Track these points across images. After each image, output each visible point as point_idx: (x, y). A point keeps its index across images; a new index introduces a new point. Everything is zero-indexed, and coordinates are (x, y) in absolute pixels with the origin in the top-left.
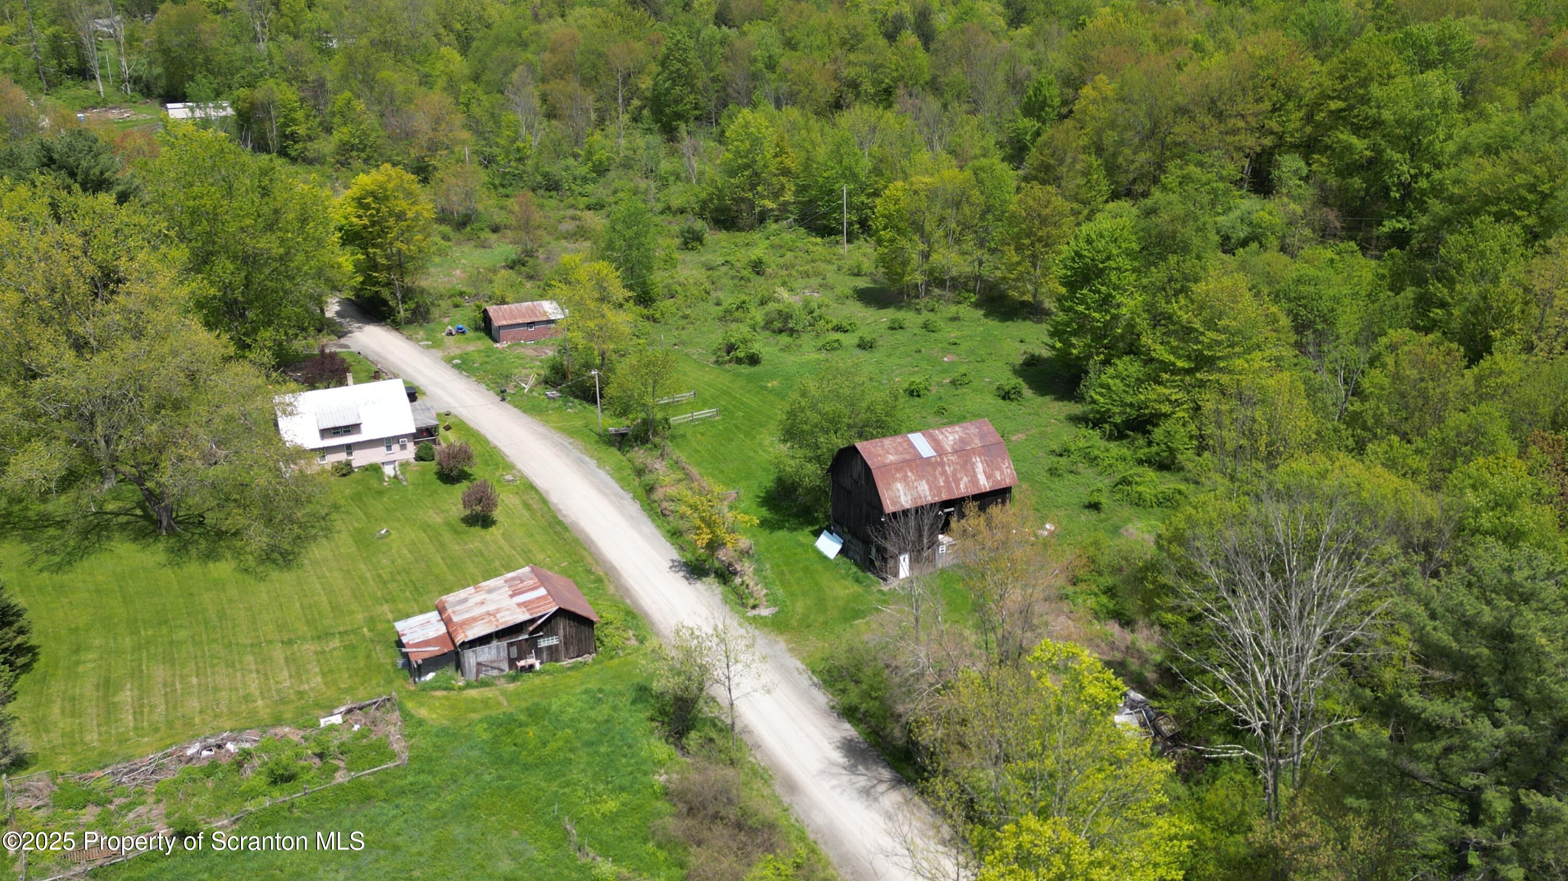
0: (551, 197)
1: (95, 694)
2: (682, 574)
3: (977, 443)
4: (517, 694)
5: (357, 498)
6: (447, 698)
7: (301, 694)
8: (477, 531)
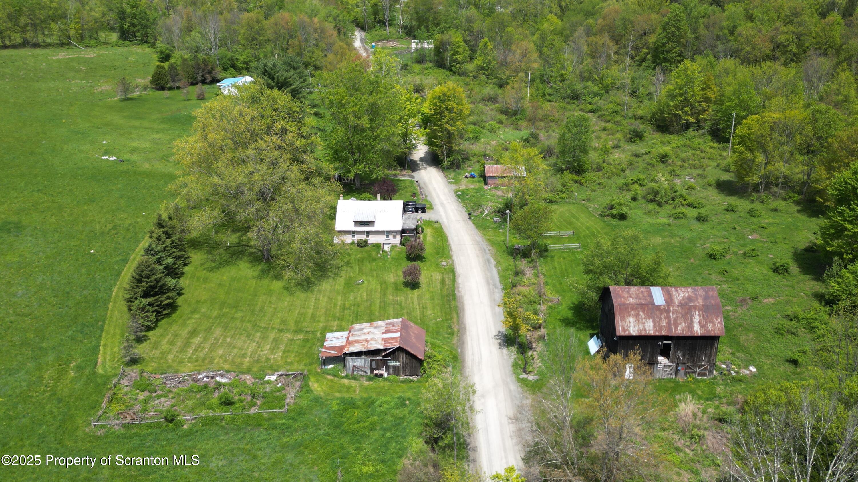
0: (573, 103)
1: (186, 335)
2: (499, 341)
3: (701, 301)
4: (366, 389)
5: (361, 261)
6: (332, 381)
7: (268, 359)
8: (408, 290)
